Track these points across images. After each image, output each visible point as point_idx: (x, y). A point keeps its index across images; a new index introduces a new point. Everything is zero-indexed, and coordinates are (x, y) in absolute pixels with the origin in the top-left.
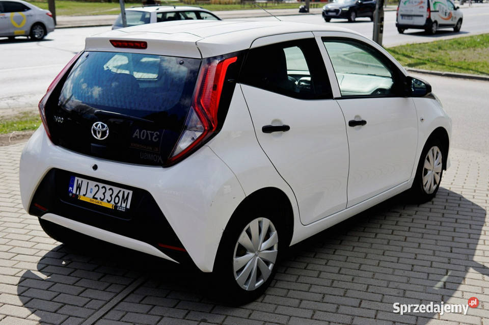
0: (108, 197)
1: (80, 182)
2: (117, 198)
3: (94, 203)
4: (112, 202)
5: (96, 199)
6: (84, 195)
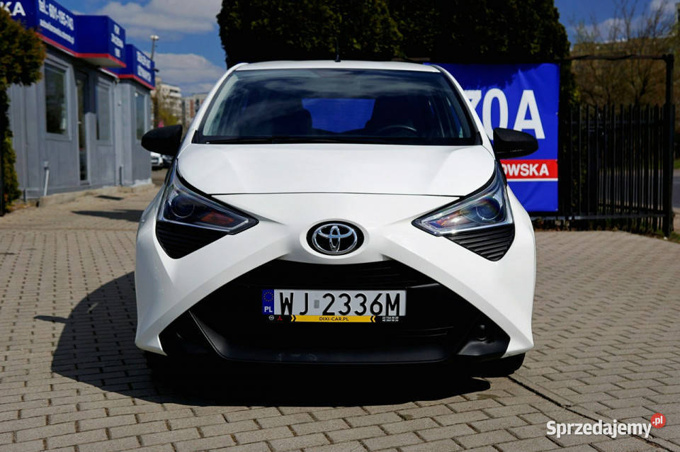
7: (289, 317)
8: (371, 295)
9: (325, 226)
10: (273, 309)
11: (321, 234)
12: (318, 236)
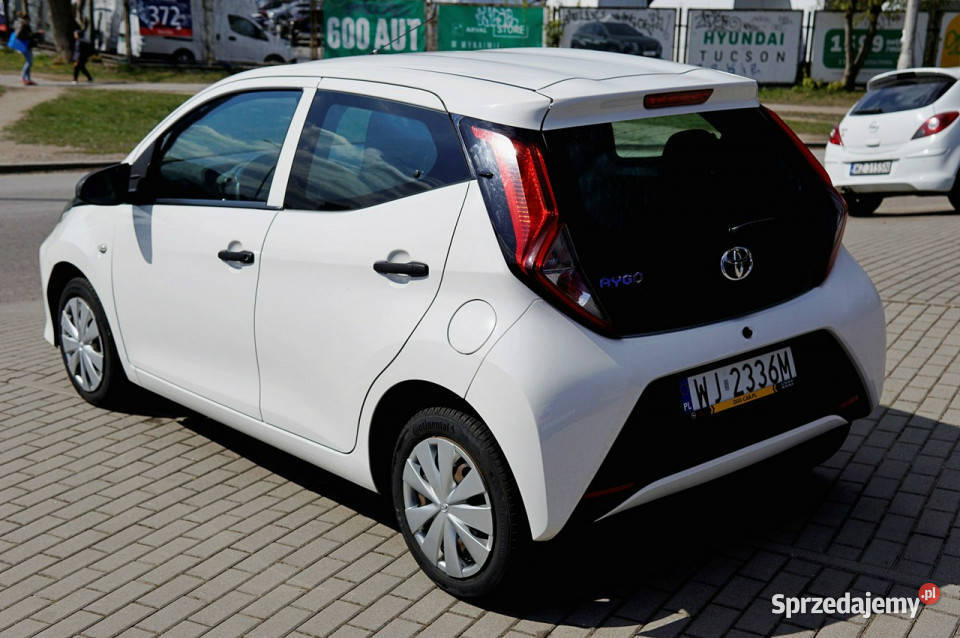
0: (759, 379)
1: (700, 382)
2: (773, 372)
3: (743, 402)
4: (769, 382)
5: (742, 393)
6: (718, 401)
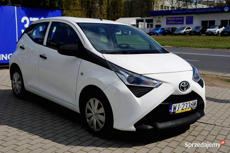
7: (175, 112)
8: (191, 102)
9: (182, 83)
10: (171, 111)
11: (182, 86)
12: (181, 86)
